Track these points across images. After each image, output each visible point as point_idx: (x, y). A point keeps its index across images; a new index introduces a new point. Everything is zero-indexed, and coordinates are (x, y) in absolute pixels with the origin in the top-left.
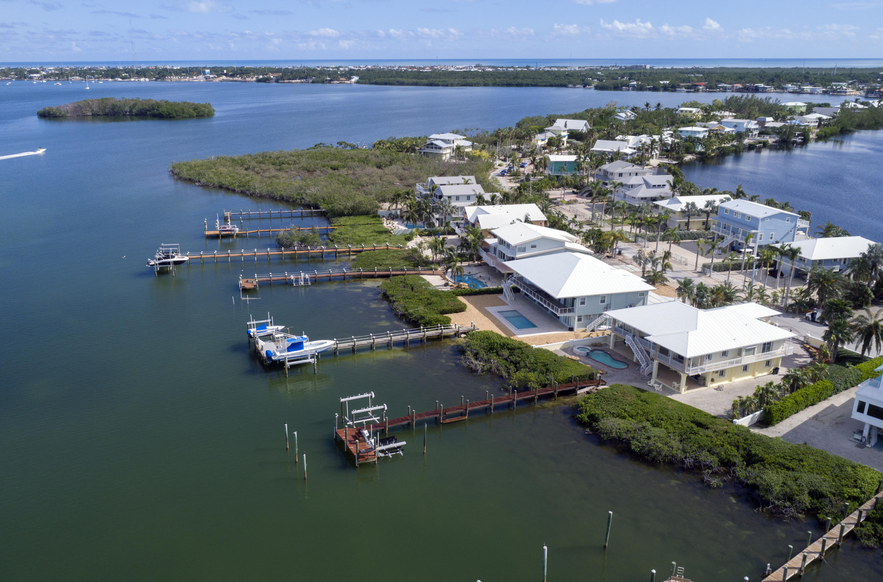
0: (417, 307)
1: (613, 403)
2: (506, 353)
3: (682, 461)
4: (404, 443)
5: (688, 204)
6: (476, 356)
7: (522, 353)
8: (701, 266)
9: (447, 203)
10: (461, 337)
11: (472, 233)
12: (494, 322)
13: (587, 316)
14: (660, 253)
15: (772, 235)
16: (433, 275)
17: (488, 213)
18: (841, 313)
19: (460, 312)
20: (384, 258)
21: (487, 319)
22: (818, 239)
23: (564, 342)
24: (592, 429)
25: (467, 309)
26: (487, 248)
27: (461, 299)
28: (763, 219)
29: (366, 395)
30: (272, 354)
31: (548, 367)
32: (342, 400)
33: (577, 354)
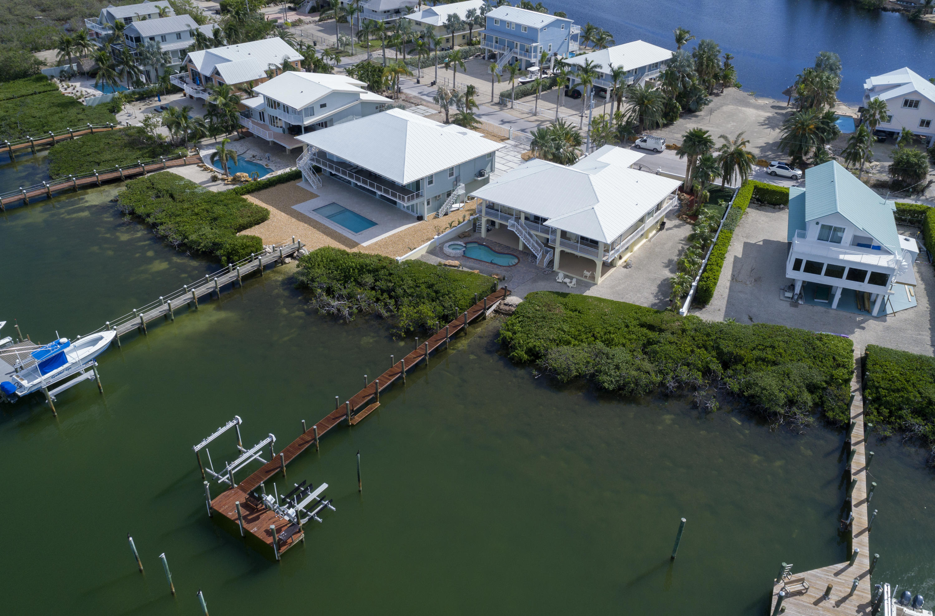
0: (200, 229)
1: (544, 323)
2: (369, 279)
3: (662, 384)
4: (324, 486)
5: (450, 17)
6: (329, 291)
7: (390, 274)
8: (498, 96)
9: (155, 50)
10: (285, 263)
11: (220, 93)
12: (318, 229)
13: (436, 197)
14: (462, 89)
15: (550, 46)
16: (185, 165)
17: (228, 61)
18: (706, 146)
19: (263, 221)
20: (96, 149)
21: (306, 225)
22: (609, 49)
23: (429, 242)
24: (539, 369)
25: (271, 216)
26: (248, 113)
27: (250, 199)
28: (542, 29)
29: (230, 425)
30: (13, 387)
31: (436, 288)
32: (197, 448)
33: (451, 255)
